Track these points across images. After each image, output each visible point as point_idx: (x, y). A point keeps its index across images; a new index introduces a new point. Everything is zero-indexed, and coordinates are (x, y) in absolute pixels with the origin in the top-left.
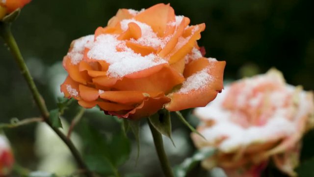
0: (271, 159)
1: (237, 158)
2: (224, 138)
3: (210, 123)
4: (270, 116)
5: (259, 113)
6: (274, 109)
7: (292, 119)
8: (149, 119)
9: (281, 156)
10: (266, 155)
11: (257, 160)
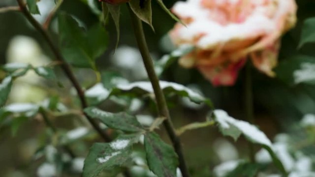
0: (249, 58)
1: (215, 55)
2: (201, 35)
3: (189, 20)
4: (249, 14)
5: (238, 11)
6: (253, 7)
7: (271, 17)
8: (129, 3)
9: (259, 54)
10: (244, 52)
11: (235, 58)
